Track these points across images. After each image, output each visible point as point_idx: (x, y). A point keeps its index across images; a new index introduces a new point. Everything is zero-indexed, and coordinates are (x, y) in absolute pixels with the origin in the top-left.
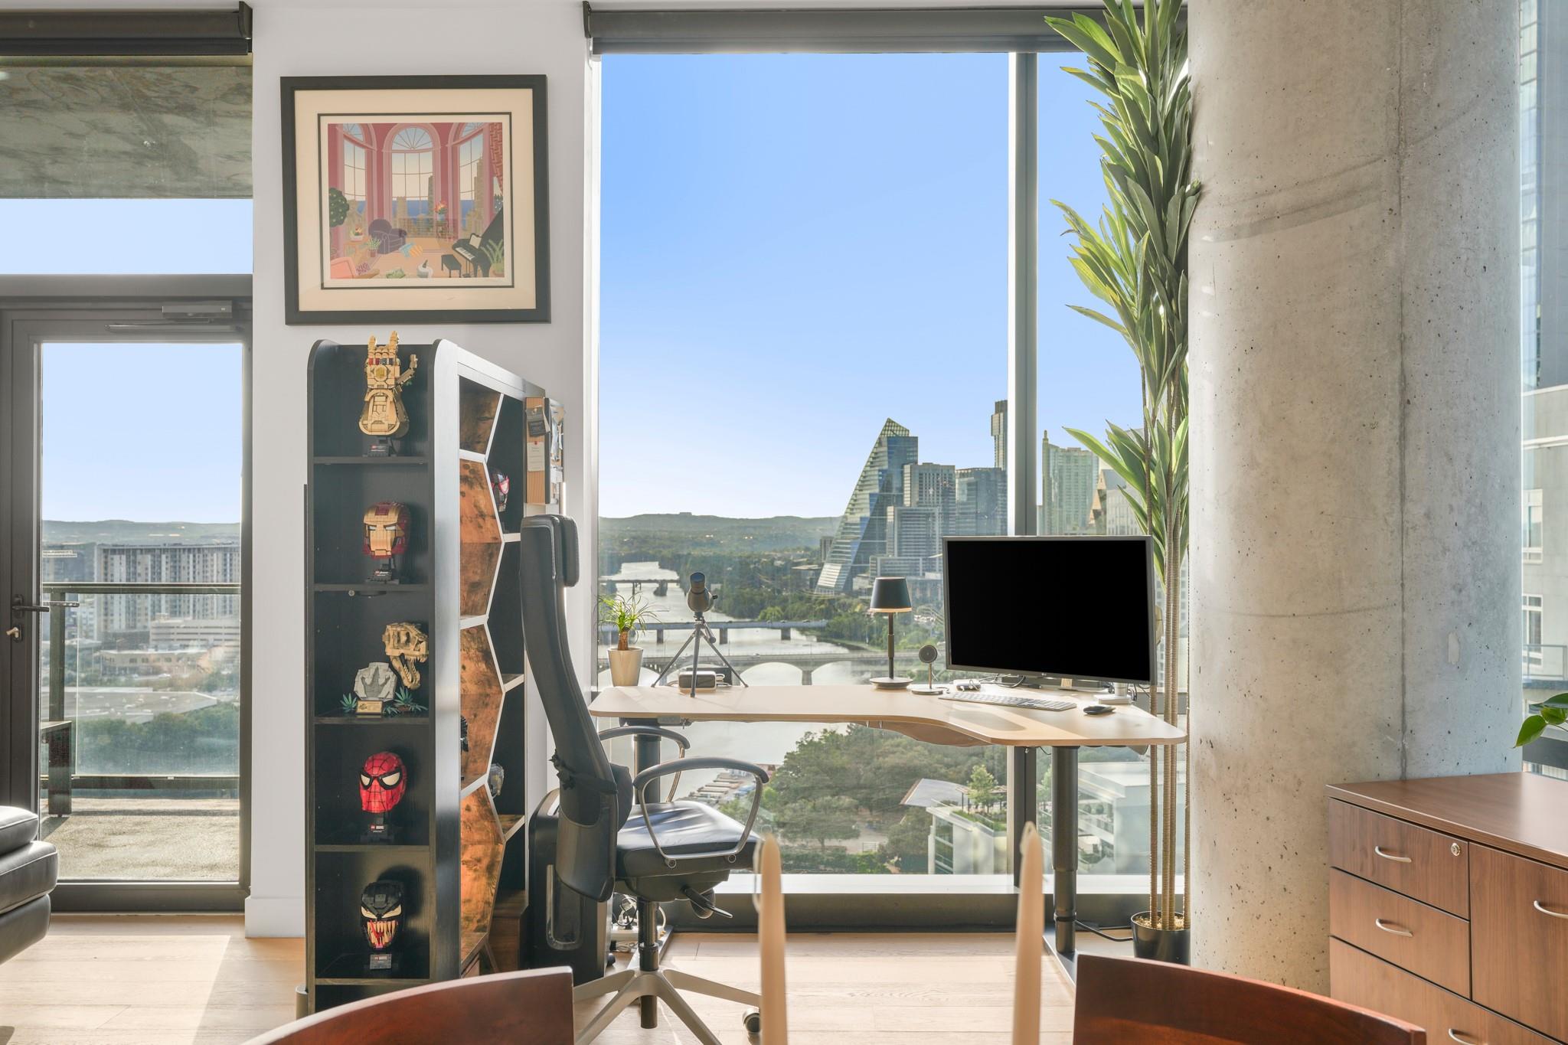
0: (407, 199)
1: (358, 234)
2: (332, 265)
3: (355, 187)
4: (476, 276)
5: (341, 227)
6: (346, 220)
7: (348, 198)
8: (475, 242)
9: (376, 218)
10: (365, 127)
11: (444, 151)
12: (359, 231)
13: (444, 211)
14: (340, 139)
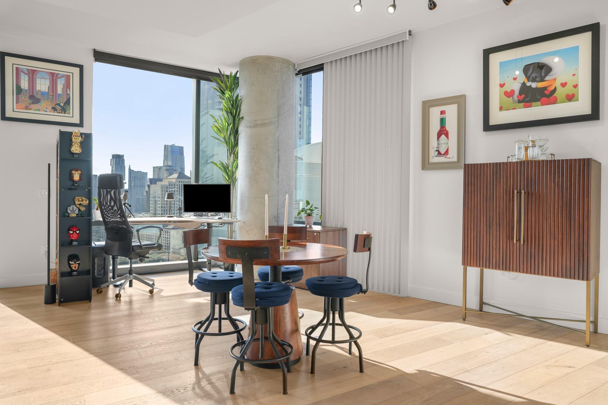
0: (41, 91)
1: (25, 98)
2: (16, 105)
3: (25, 84)
4: (62, 113)
5: (20, 96)
6: (21, 94)
7: (22, 88)
8: (62, 104)
9: (31, 94)
10: (28, 69)
11: (53, 80)
12: (26, 97)
13: (53, 95)
14: (20, 71)
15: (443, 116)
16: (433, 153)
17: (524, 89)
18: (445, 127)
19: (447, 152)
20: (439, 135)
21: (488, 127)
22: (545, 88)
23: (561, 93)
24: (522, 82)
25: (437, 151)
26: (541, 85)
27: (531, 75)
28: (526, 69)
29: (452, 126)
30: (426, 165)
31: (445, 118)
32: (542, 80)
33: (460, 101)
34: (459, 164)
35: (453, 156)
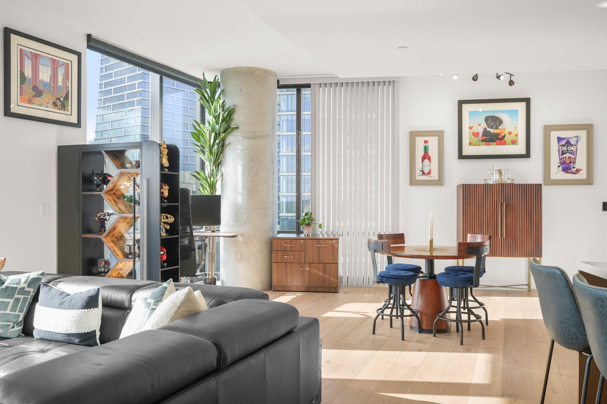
0: (44, 81)
1: (29, 89)
2: (20, 98)
3: (28, 73)
4: (62, 110)
5: (24, 85)
6: (25, 83)
7: (26, 76)
8: (62, 99)
9: (34, 85)
10: (31, 53)
11: (54, 68)
12: (29, 88)
13: (54, 87)
14: (23, 55)
15: (426, 144)
16: (418, 172)
17: (485, 133)
18: (428, 153)
19: (429, 173)
20: (423, 159)
21: (461, 156)
22: (498, 134)
23: (508, 138)
24: (484, 127)
25: (421, 171)
26: (496, 131)
27: (489, 124)
28: (487, 119)
29: (433, 153)
30: (413, 182)
31: (428, 146)
32: (497, 128)
33: (440, 134)
34: (439, 182)
35: (435, 175)
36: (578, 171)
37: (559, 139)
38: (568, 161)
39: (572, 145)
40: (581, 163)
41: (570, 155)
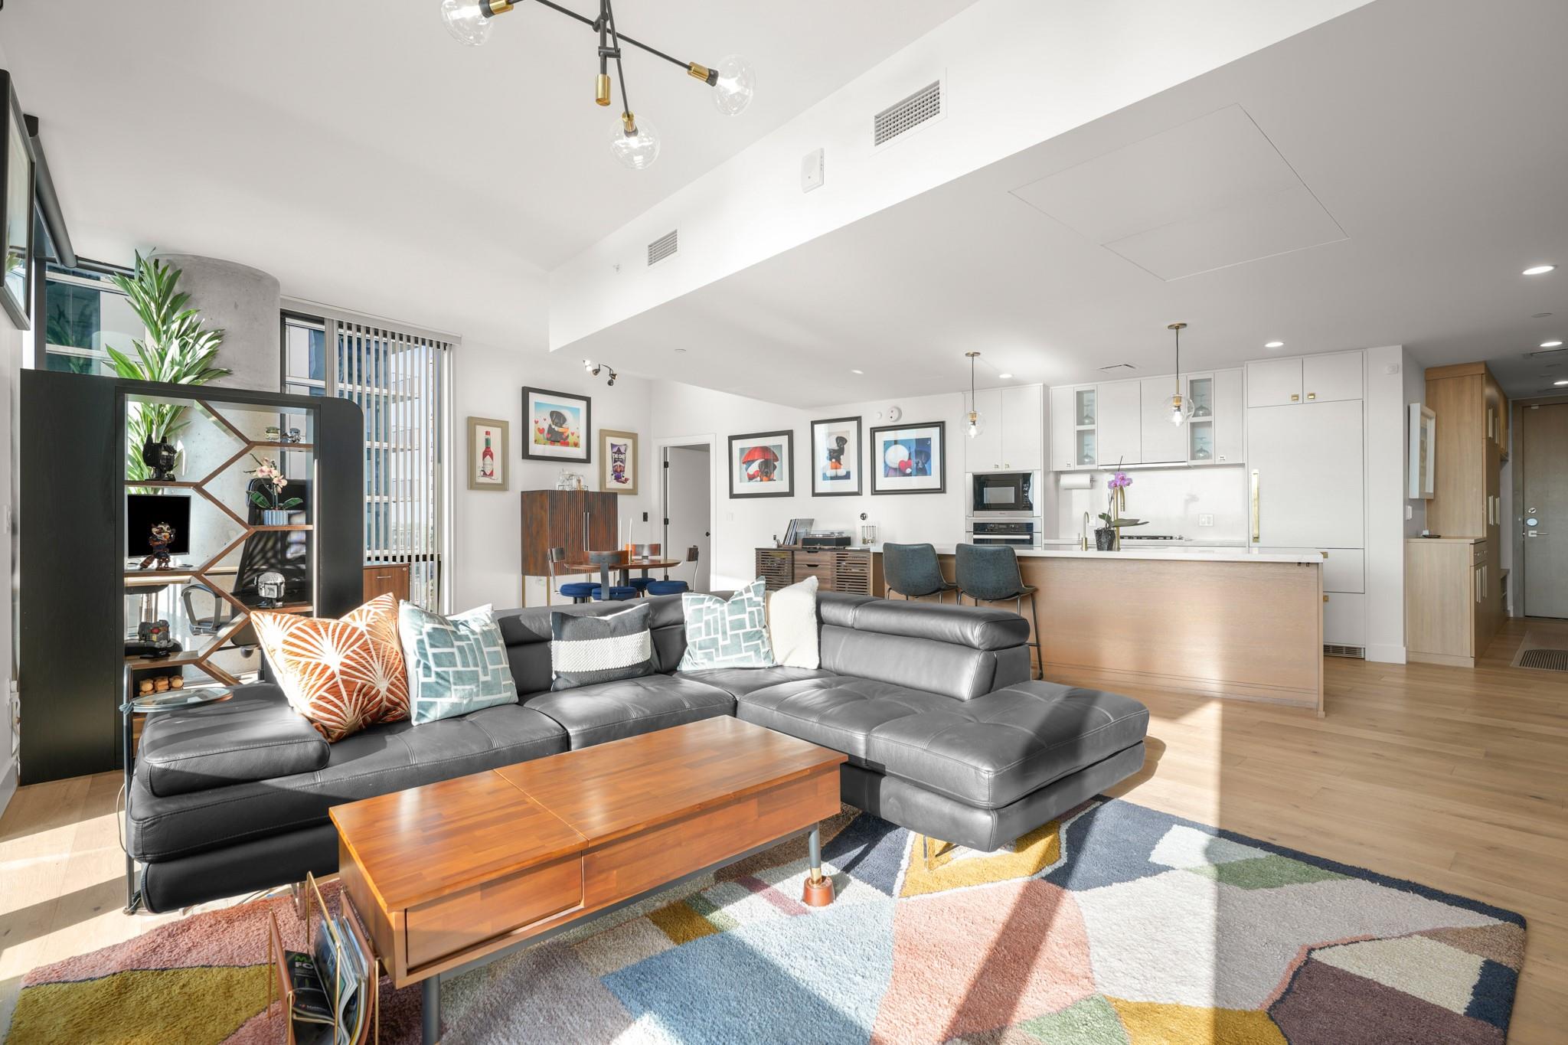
15: (488, 436)
16: (479, 473)
17: (550, 430)
18: (490, 448)
19: (491, 474)
20: (485, 455)
21: (527, 456)
22: (562, 433)
23: (571, 439)
25: (483, 471)
26: (561, 430)
27: (554, 420)
28: (552, 414)
29: (496, 448)
31: (490, 439)
32: (561, 427)
33: (503, 425)
34: (502, 487)
35: (497, 478)
36: (626, 480)
37: (613, 446)
38: (619, 470)
39: (622, 453)
40: (628, 473)
41: (621, 464)
